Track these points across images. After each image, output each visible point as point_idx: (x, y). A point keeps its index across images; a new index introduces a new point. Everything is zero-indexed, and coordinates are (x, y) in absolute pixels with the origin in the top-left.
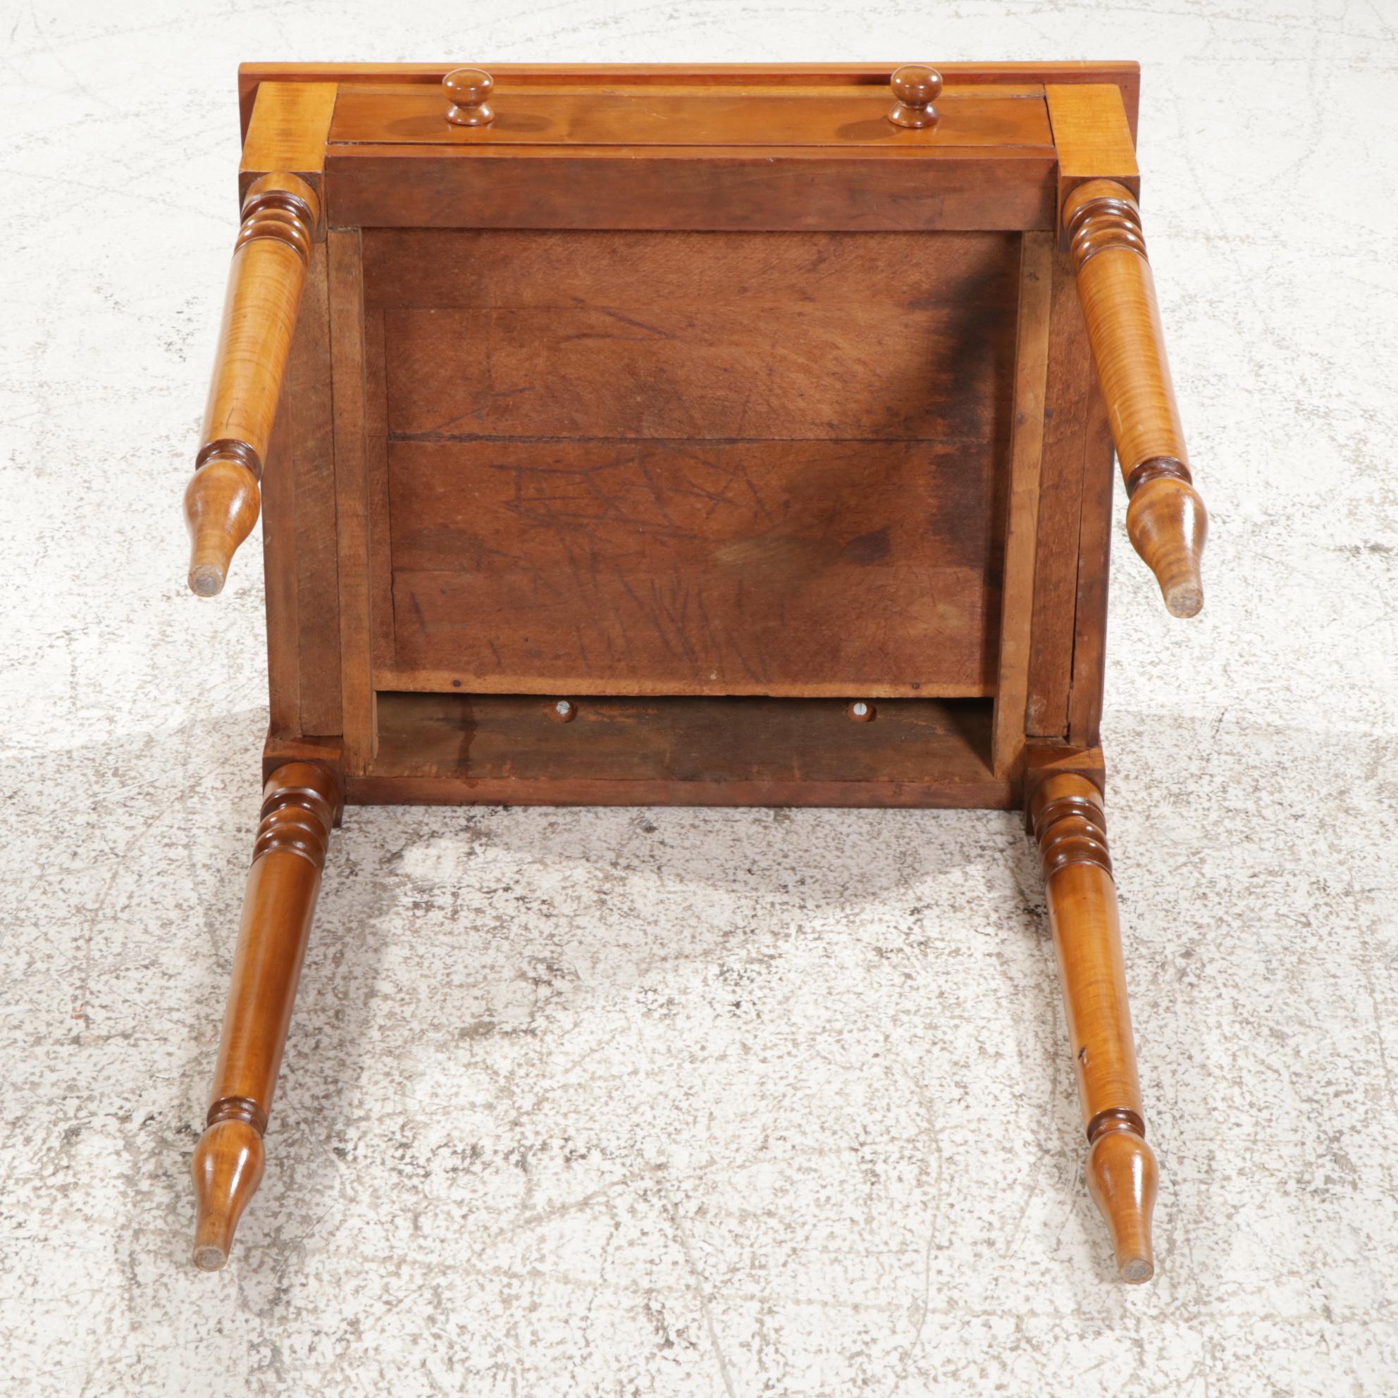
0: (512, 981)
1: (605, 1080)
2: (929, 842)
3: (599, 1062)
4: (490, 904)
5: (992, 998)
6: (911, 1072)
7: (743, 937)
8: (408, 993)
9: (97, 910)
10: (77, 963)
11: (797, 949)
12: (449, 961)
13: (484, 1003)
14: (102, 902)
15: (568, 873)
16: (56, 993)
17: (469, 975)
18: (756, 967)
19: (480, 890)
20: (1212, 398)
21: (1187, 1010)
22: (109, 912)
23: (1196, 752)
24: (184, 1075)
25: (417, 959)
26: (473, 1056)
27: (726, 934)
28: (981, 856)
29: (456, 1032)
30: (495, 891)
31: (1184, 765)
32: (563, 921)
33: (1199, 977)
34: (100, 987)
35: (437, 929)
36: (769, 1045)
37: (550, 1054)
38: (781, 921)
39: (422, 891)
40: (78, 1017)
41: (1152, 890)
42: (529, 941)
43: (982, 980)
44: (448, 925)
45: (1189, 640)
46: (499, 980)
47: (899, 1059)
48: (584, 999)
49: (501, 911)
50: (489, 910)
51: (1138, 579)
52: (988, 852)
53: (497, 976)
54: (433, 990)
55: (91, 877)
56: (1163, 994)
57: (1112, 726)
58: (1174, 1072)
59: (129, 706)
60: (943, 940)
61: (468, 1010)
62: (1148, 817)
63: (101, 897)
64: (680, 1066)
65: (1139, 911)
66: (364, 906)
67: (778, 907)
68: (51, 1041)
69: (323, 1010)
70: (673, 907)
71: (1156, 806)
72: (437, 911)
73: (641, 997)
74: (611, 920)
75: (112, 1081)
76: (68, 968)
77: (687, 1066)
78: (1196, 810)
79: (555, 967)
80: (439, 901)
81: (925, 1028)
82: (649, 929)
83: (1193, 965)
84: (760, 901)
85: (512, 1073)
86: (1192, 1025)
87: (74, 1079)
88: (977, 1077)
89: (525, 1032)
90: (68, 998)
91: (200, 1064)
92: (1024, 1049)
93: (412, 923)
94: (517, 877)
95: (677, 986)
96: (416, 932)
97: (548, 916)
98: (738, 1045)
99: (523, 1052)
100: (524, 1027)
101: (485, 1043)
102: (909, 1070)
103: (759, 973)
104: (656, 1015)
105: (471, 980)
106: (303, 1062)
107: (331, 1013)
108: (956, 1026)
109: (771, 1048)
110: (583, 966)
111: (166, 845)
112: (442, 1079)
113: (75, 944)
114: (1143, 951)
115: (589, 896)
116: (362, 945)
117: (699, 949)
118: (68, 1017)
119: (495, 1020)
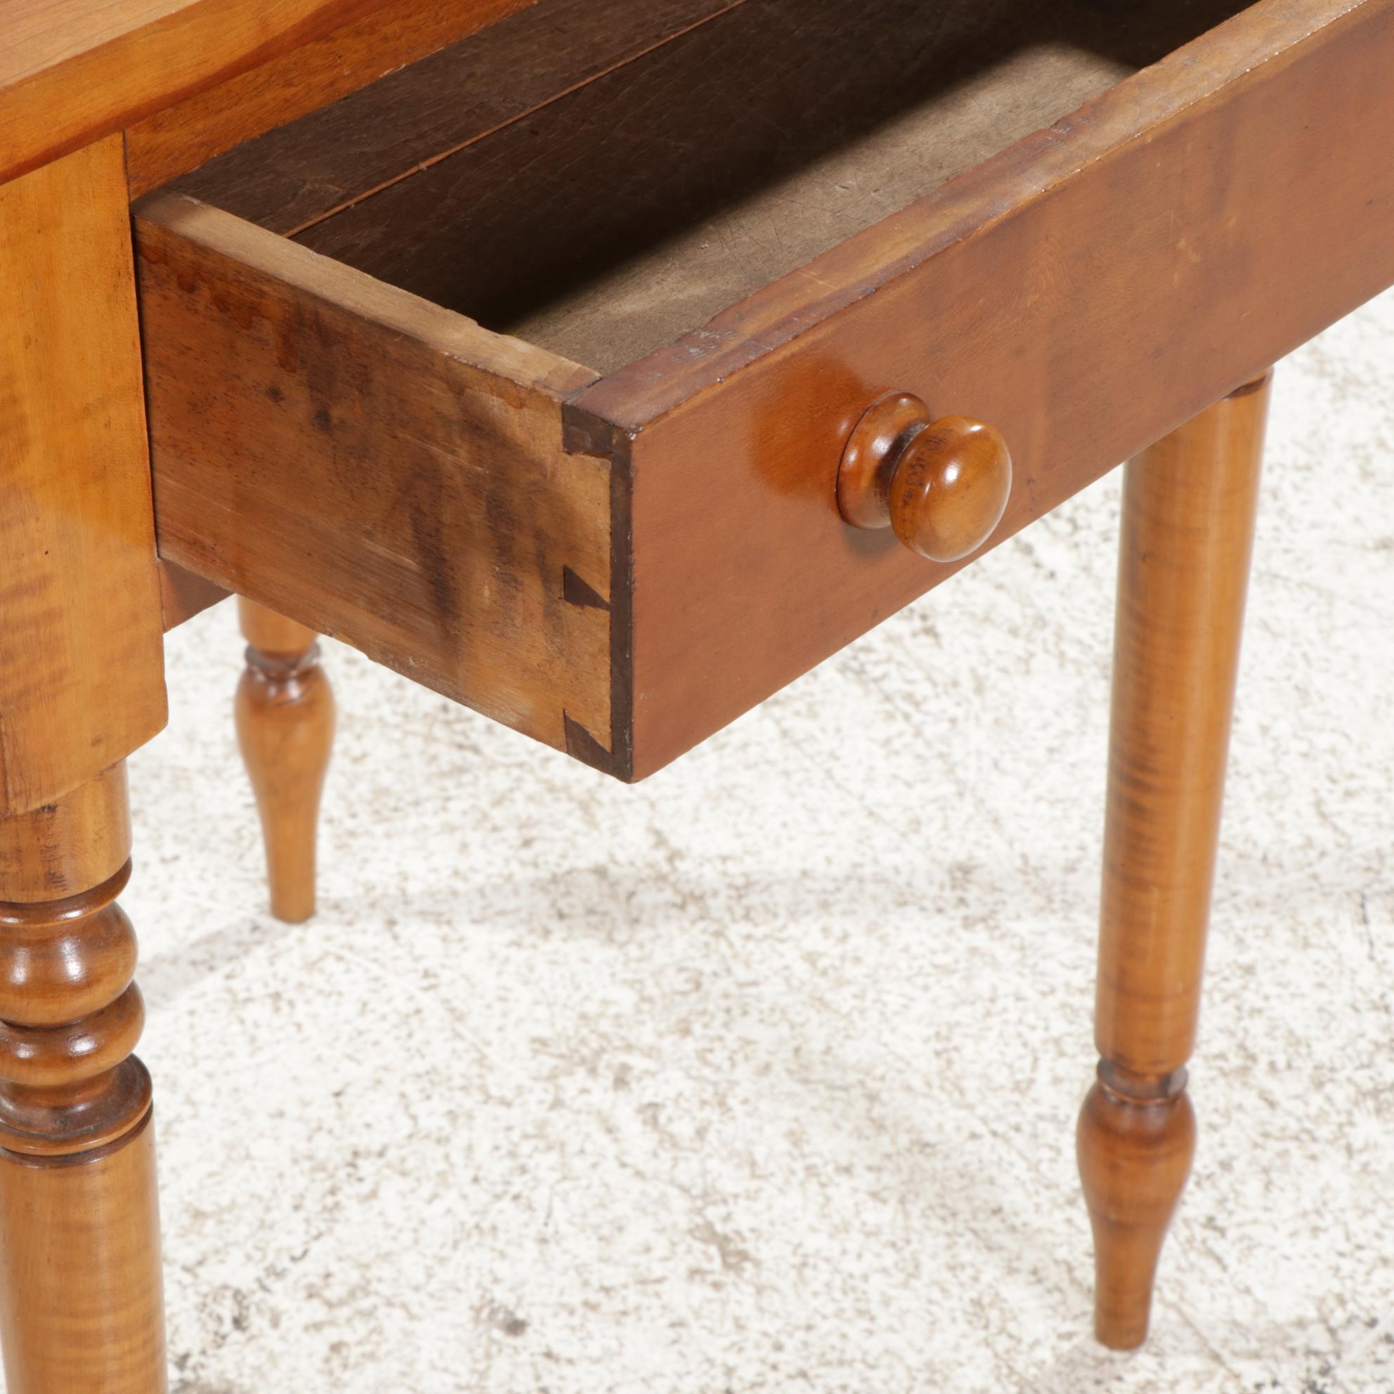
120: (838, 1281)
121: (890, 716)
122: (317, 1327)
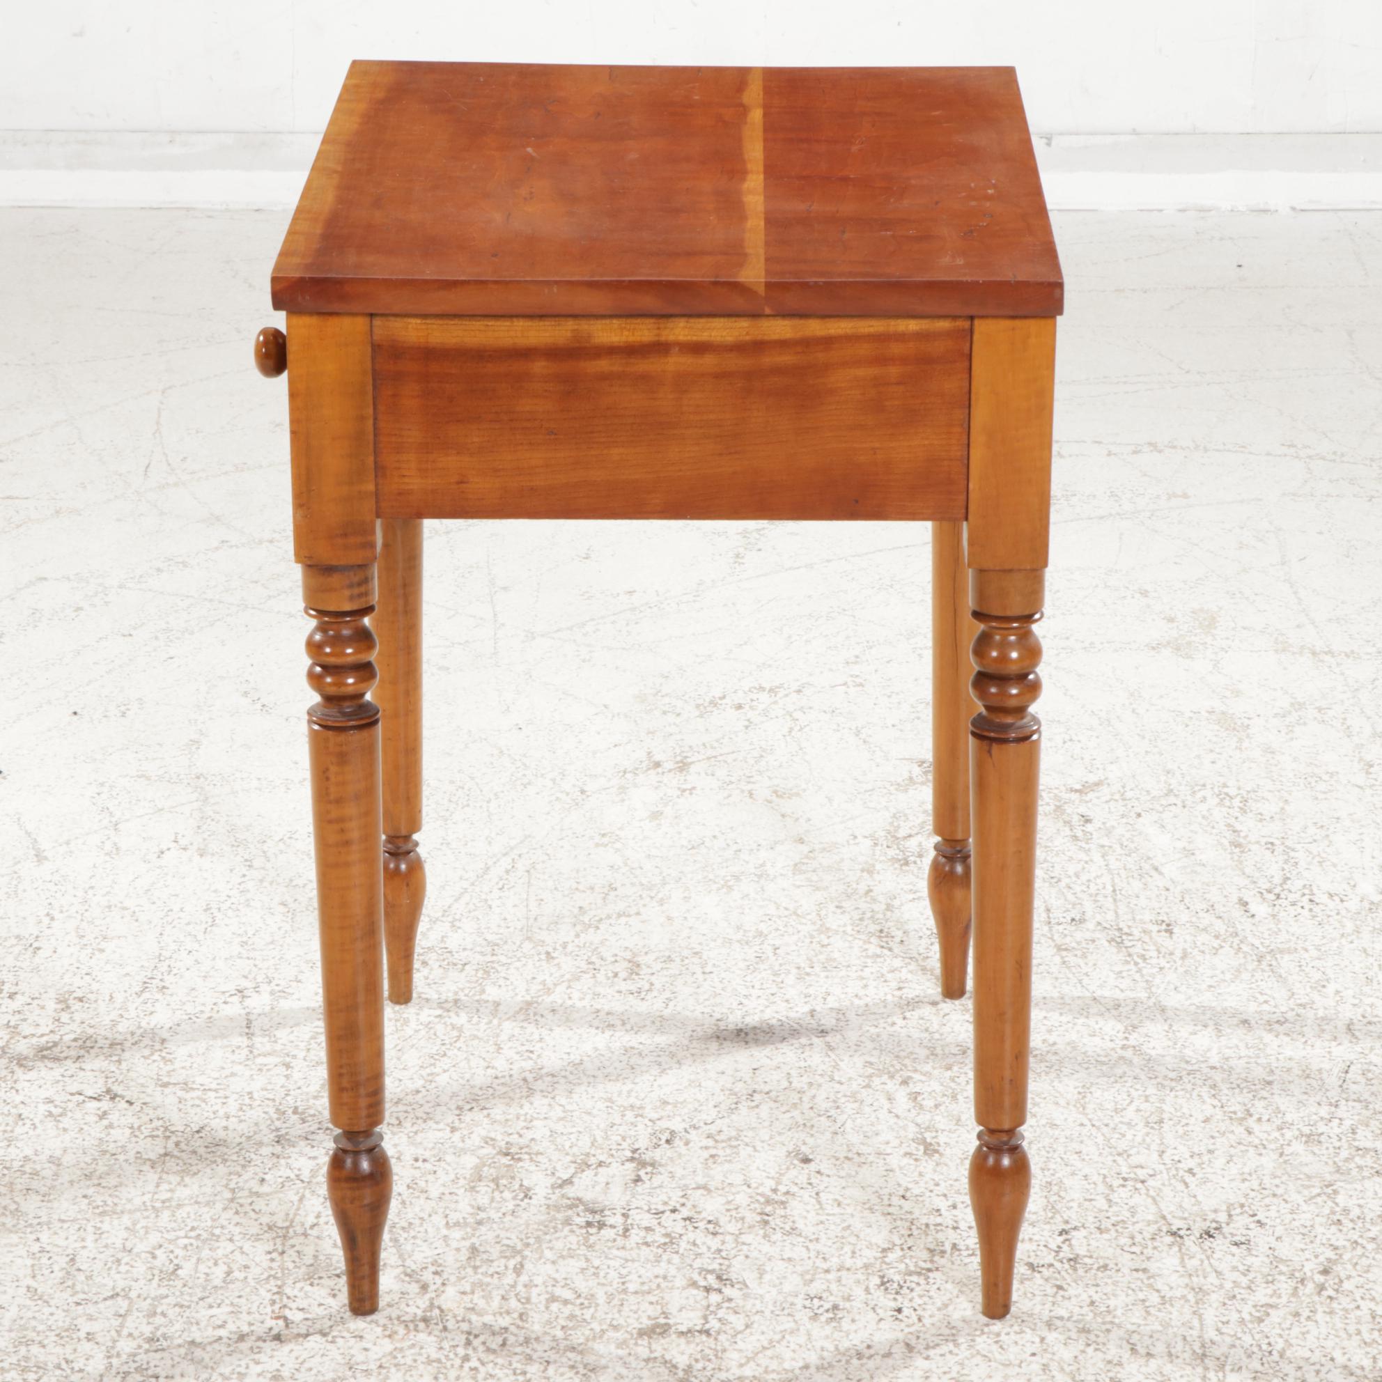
0: (684, 1289)
1: (778, 1373)
2: (1073, 1174)
3: (772, 1358)
4: (659, 1223)
5: (1140, 1307)
6: (1068, 1369)
7: (901, 1253)
8: (586, 1299)
9: (287, 1228)
10: (273, 1272)
11: (953, 1263)
12: (624, 1272)
13: (659, 1307)
14: (292, 1221)
15: (731, 1198)
16: (254, 1298)
17: (643, 1283)
18: (915, 1278)
19: (649, 1211)
20: (1325, 793)
21: (1328, 1319)
22: (299, 1230)
23: (1324, 1099)
24: (381, 1367)
25: (593, 1270)
26: (651, 1352)
27: (884, 1250)
28: (1124, 1186)
29: (635, 1332)
30: (663, 1212)
31: (1314, 1110)
32: (729, 1238)
33: (1337, 1291)
34: (296, 1292)
35: (610, 1244)
36: (931, 1344)
37: (724, 1351)
38: (936, 1239)
39: (594, 1212)
40: (278, 1318)
41: (1290, 1217)
42: (698, 1255)
43: (1130, 1292)
44: (620, 1241)
45: (1313, 1002)
46: (672, 1288)
47: (1056, 1358)
48: (754, 1305)
49: (669, 1230)
50: (658, 1229)
51: (1261, 949)
52: (1130, 1183)
53: (670, 1285)
54: (610, 1297)
55: (280, 1199)
56: (1304, 1305)
57: (1243, 1076)
58: (1318, 1372)
59: (303, 1054)
60: (1091, 1257)
61: (646, 1314)
62: (1281, 1155)
63: (291, 1216)
64: (848, 1362)
65: (1277, 1234)
66: (539, 1224)
67: (932, 1227)
68: (253, 1338)
69: (508, 1313)
70: (833, 1227)
71: (1289, 1145)
72: (609, 1230)
73: (808, 1303)
74: (774, 1238)
75: (314, 1372)
76: (264, 1276)
77: (855, 1361)
78: (1327, 1148)
79: (725, 1277)
80: (610, 1220)
81: (1078, 1331)
82: (811, 1246)
83: (1331, 1281)
84: (915, 1222)
85: (690, 1366)
86: (1333, 1332)
87: (278, 1370)
88: (1130, 1374)
89: (700, 1332)
90: (266, 1302)
91: (395, 1358)
92: (1173, 1351)
93: (586, 1240)
94: (683, 1200)
95: (841, 1294)
96: (590, 1247)
97: (714, 1234)
98: (902, 1344)
99: (699, 1348)
100: (698, 1328)
101: (662, 1341)
102: (1066, 1367)
103: (918, 1284)
104: (823, 1318)
105: (646, 1288)
106: (492, 1357)
107: (516, 1315)
108: (1108, 1331)
109: (933, 1348)
110: (750, 1277)
112: (624, 1372)
113: (269, 1256)
114: (1283, 1268)
115: (752, 1218)
116: (540, 1258)
117: (859, 1263)
118: (268, 1318)
119: (671, 1322)
121: (1127, 962)
122: (707, 1148)
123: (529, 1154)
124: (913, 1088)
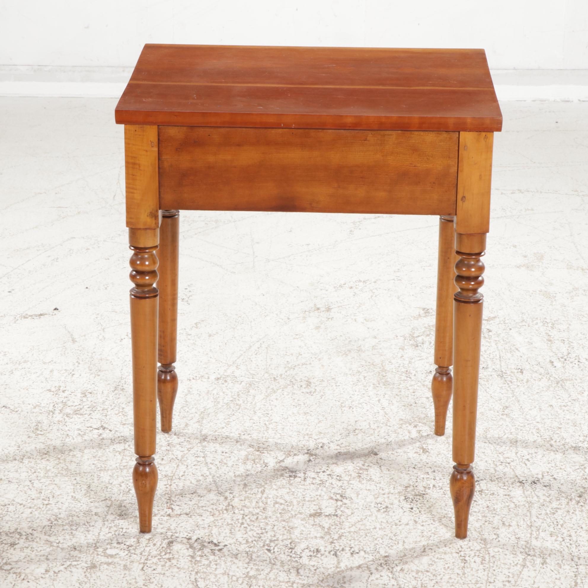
0: (327, 500)
1: (364, 530)
2: (481, 460)
3: (362, 525)
4: (318, 476)
5: (507, 508)
6: (478, 530)
7: (413, 488)
8: (289, 503)
9: (172, 476)
10: (167, 492)
11: (433, 492)
12: (304, 493)
13: (318, 506)
14: (174, 474)
15: (346, 468)
16: (160, 501)
17: (311, 498)
18: (418, 497)
19: (314, 472)
20: (585, 321)
21: (580, 513)
22: (177, 477)
23: (582, 434)
24: (209, 526)
25: (292, 493)
26: (315, 522)
27: (406, 487)
28: (501, 465)
29: (308, 515)
30: (319, 472)
31: (577, 438)
32: (345, 482)
33: (584, 503)
34: (176, 499)
35: (299, 484)
36: (424, 521)
37: (343, 522)
38: (427, 483)
39: (292, 472)
40: (169, 508)
41: (566, 477)
42: (333, 488)
43: (503, 503)
44: (303, 483)
45: (578, 399)
46: (323, 500)
47: (473, 526)
48: (355, 506)
49: (322, 479)
50: (317, 478)
51: (558, 379)
52: (504, 464)
53: (322, 498)
54: (299, 503)
55: (169, 466)
56: (571, 508)
57: (550, 425)
58: (576, 532)
59: (178, 414)
60: (488, 490)
61: (313, 509)
62: (564, 454)
63: (174, 472)
64: (391, 527)
65: (561, 483)
66: (271, 476)
67: (425, 479)
68: (160, 515)
69: (259, 507)
70: (386, 478)
71: (567, 450)
72: (298, 478)
73: (376, 505)
74: (363, 482)
75: (183, 527)
76: (164, 493)
77: (394, 527)
78: (582, 452)
79: (343, 496)
80: (299, 475)
81: (482, 517)
82: (378, 485)
83: (582, 500)
84: (419, 477)
85: (330, 527)
86: (582, 518)
87: (169, 527)
88: (502, 532)
89: (334, 515)
90: (164, 503)
91: (215, 523)
92: (519, 524)
93: (289, 482)
94: (327, 468)
95: (389, 502)
96: (291, 484)
97: (340, 480)
98: (413, 521)
99: (333, 521)
100: (333, 514)
101: (319, 518)
102: (477, 529)
103: (419, 499)
104: (382, 511)
105: (312, 499)
106: (252, 523)
107: (262, 508)
108: (494, 517)
109: (425, 522)
110: (353, 496)
111: (196, 457)
112: (304, 529)
113: (165, 486)
114: (563, 495)
115: (354, 475)
116: (271, 488)
117: (396, 491)
118: (165, 508)
119: (322, 511)
120: (445, 457)
121: (505, 384)
122: (337, 449)
123: (267, 451)
124: (418, 428)
